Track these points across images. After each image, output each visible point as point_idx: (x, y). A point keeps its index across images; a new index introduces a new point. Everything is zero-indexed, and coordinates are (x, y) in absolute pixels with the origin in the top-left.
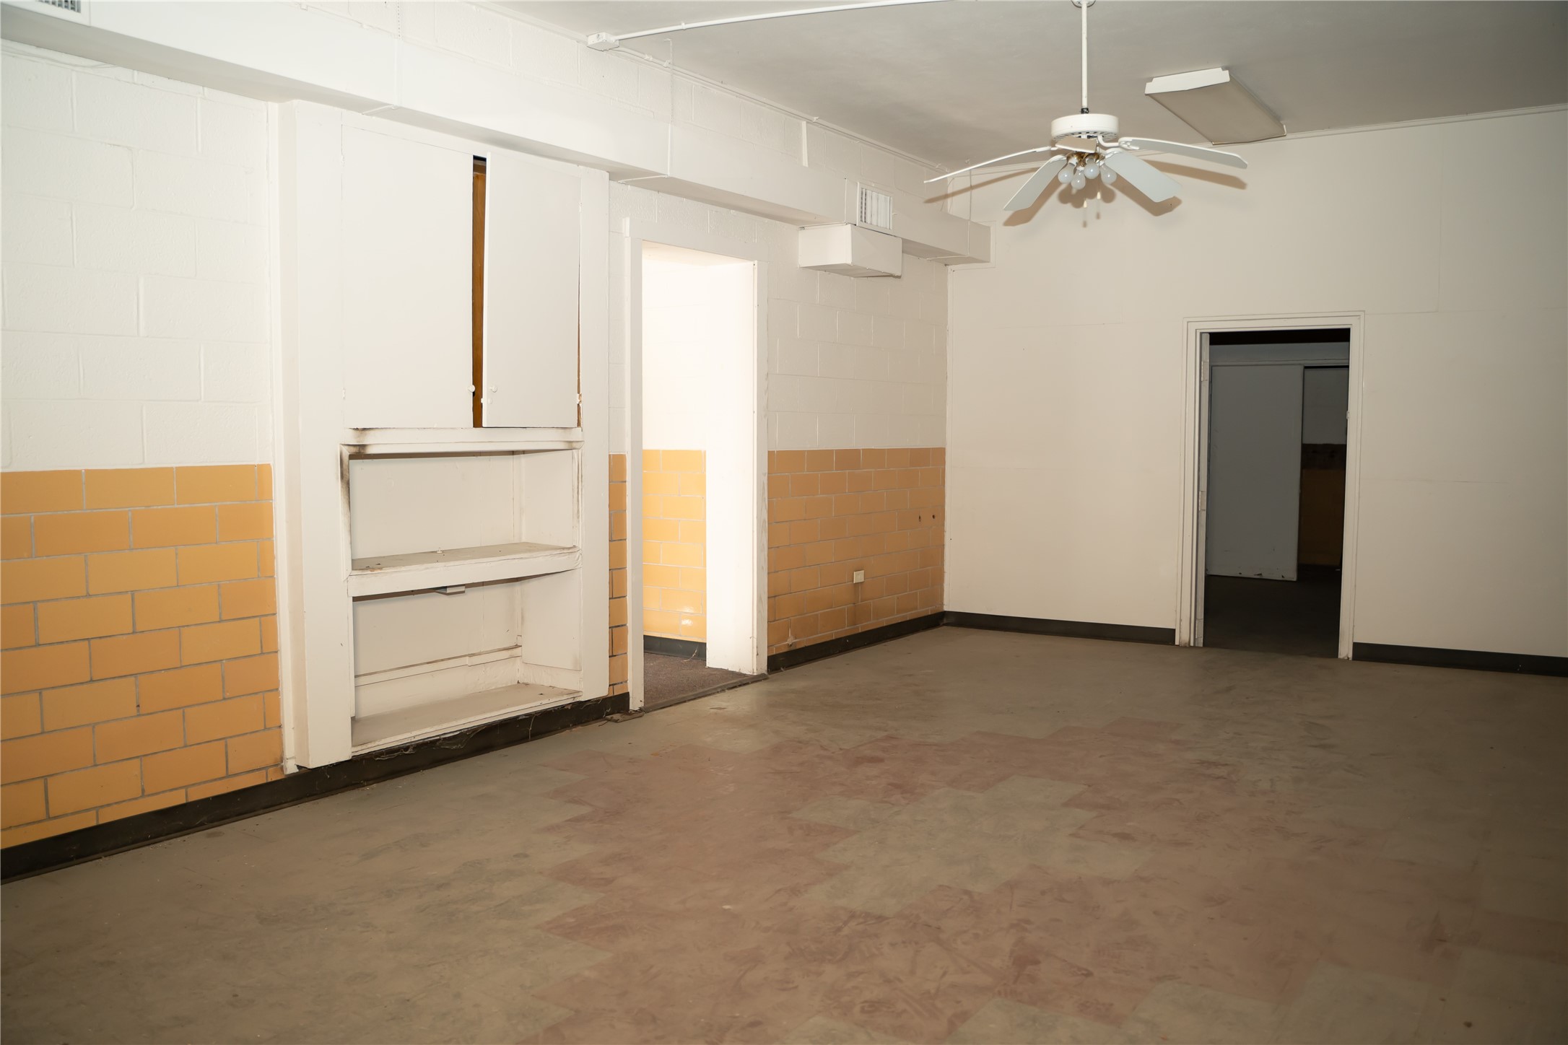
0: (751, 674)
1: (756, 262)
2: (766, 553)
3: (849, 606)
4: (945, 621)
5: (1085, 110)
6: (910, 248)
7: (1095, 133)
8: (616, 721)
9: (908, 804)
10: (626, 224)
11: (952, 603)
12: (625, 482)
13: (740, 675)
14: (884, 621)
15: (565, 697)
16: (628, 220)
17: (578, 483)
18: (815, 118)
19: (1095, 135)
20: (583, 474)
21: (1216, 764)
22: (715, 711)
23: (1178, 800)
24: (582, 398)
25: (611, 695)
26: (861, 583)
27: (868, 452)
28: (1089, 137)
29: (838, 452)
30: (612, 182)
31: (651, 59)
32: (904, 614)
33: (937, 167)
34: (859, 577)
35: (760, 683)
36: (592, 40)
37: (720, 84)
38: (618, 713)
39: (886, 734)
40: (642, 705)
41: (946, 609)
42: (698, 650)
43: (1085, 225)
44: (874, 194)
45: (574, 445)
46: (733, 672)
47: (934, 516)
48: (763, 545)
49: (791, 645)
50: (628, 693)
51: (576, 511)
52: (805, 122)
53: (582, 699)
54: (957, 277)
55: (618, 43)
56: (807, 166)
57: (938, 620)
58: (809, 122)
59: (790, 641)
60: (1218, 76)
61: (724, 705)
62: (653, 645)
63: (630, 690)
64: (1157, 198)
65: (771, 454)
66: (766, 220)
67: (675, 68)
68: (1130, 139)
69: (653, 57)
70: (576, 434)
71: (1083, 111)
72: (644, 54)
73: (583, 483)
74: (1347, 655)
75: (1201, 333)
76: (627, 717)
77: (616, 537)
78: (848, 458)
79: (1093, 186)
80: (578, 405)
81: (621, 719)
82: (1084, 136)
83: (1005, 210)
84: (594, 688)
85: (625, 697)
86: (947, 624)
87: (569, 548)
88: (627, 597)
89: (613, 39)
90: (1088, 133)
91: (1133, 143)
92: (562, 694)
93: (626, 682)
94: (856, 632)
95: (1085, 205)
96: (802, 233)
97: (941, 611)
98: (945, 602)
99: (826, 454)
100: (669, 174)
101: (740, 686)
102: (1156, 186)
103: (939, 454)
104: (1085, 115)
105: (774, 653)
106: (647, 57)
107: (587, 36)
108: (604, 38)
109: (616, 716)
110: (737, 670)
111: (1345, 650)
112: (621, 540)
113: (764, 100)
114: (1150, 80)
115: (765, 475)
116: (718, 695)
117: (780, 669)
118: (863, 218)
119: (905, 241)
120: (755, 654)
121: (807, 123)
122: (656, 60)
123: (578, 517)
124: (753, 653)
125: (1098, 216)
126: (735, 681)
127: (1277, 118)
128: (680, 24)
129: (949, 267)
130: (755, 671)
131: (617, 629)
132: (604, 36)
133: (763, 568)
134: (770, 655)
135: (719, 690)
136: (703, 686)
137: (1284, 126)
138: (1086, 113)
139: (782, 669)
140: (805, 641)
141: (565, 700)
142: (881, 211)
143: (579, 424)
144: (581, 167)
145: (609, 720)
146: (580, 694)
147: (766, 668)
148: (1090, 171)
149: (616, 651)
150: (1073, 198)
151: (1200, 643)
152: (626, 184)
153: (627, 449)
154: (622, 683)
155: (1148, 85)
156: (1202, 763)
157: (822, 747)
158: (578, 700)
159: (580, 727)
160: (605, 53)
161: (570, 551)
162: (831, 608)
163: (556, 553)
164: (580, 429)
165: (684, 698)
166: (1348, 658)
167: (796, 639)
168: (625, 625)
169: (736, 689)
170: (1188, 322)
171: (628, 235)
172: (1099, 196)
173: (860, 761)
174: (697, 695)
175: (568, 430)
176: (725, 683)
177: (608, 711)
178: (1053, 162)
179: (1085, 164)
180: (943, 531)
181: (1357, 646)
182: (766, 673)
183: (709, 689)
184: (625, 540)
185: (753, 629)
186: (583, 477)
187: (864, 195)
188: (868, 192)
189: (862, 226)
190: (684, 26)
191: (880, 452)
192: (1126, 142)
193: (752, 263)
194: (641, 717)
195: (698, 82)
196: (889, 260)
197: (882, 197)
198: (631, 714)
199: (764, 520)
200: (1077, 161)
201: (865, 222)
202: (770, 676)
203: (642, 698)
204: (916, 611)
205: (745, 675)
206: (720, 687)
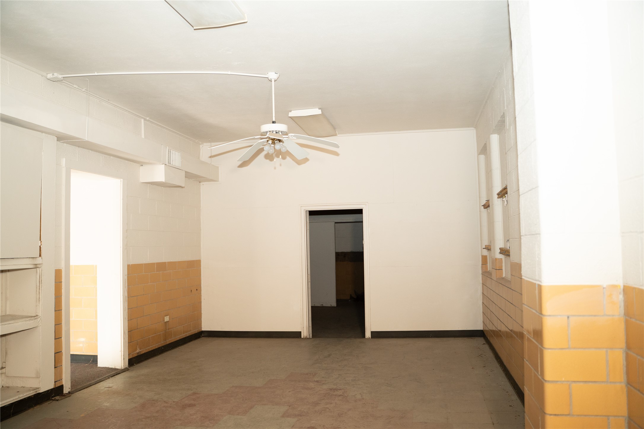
0: (121, 368)
1: (122, 180)
2: (127, 311)
3: (163, 332)
4: (203, 335)
5: (274, 122)
6: (189, 176)
7: (279, 131)
8: (57, 400)
9: (214, 425)
10: (63, 161)
11: (206, 327)
12: (62, 282)
13: (115, 369)
14: (178, 338)
15: (32, 392)
16: (64, 159)
17: (40, 284)
18: (148, 118)
19: (279, 132)
20: (42, 279)
21: (336, 390)
22: (107, 389)
23: (328, 408)
24: (42, 243)
25: (55, 387)
26: (168, 321)
27: (170, 263)
28: (276, 133)
29: (158, 264)
30: (57, 142)
31: (77, 87)
32: (186, 334)
33: (197, 141)
34: (167, 319)
35: (126, 372)
36: (50, 76)
37: (108, 101)
38: (58, 395)
39: (192, 392)
40: (69, 390)
41: (203, 329)
42: (94, 359)
43: (275, 168)
44: (174, 152)
45: (38, 266)
46: (112, 368)
47: (197, 290)
48: (126, 308)
49: (138, 353)
50: (63, 385)
51: (38, 298)
52: (143, 120)
53: (41, 391)
54: (205, 187)
55: (62, 79)
56: (144, 138)
57: (201, 335)
58: (145, 120)
59: (138, 351)
60: (317, 111)
61: (111, 385)
62: (75, 359)
63: (64, 383)
64: (299, 157)
65: (128, 266)
66: (127, 161)
67: (90, 93)
70: (39, 261)
72: (73, 84)
73: (42, 284)
75: (306, 211)
76: (63, 397)
77: (58, 309)
78: (162, 266)
79: (279, 153)
80: (40, 246)
81: (60, 399)
82: (275, 132)
83: (238, 161)
84: (46, 385)
85: (62, 387)
86: (203, 337)
87: (35, 316)
88: (62, 338)
89: (60, 76)
91: (294, 136)
92: (30, 390)
93: (62, 379)
94: (166, 344)
95: (275, 160)
96: (141, 167)
97: (201, 330)
98: (203, 327)
99: (152, 265)
100: (86, 139)
101: (116, 375)
102: (299, 153)
103: (198, 263)
104: (274, 124)
105: (131, 357)
106: (75, 86)
107: (47, 74)
108: (56, 76)
109: (57, 398)
110: (114, 367)
111: (368, 335)
113: (126, 109)
114: (291, 111)
115: (126, 276)
116: (106, 380)
117: (134, 364)
118: (169, 163)
119: (186, 172)
120: (123, 358)
121: (144, 120)
122: (79, 88)
123: (39, 301)
124: (121, 358)
125: (281, 165)
126: (113, 373)
127: (335, 129)
128: (95, 73)
129: (201, 183)
130: (123, 367)
131: (58, 354)
132: (56, 75)
133: (125, 318)
134: (129, 358)
135: (107, 378)
136: (98, 377)
137: (337, 132)
139: (135, 364)
140: (144, 350)
141: (31, 393)
142: (176, 159)
143: (40, 256)
144: (44, 134)
145: (53, 400)
146: (40, 389)
147: (128, 365)
148: (278, 146)
149: (57, 364)
150: (269, 157)
151: (311, 337)
152: (64, 143)
153: (62, 266)
154: (59, 380)
155: (290, 113)
156: (331, 389)
157: (166, 403)
158: (38, 392)
159: (38, 406)
160: (55, 82)
161: (35, 318)
162: (155, 334)
163: (28, 319)
164: (41, 258)
165: (90, 384)
167: (140, 349)
168: (61, 352)
169: (115, 377)
170: (301, 207)
171: (64, 166)
172: (280, 157)
173: (185, 407)
174: (96, 381)
175: (35, 259)
176: (109, 374)
178: (260, 142)
179: (275, 143)
180: (201, 296)
181: (372, 332)
182: (128, 367)
183: (102, 378)
184: (61, 310)
185: (121, 347)
186: (42, 281)
187: (169, 152)
188: (171, 151)
189: (169, 166)
190: (96, 74)
191: (175, 263)
192: (292, 136)
193: (120, 180)
194: (70, 396)
195: (98, 99)
196: (180, 180)
197: (177, 153)
198: (64, 396)
199: (126, 296)
200: (271, 142)
202: (129, 368)
203: (70, 387)
204: (191, 332)
205: (117, 369)
206: (107, 376)
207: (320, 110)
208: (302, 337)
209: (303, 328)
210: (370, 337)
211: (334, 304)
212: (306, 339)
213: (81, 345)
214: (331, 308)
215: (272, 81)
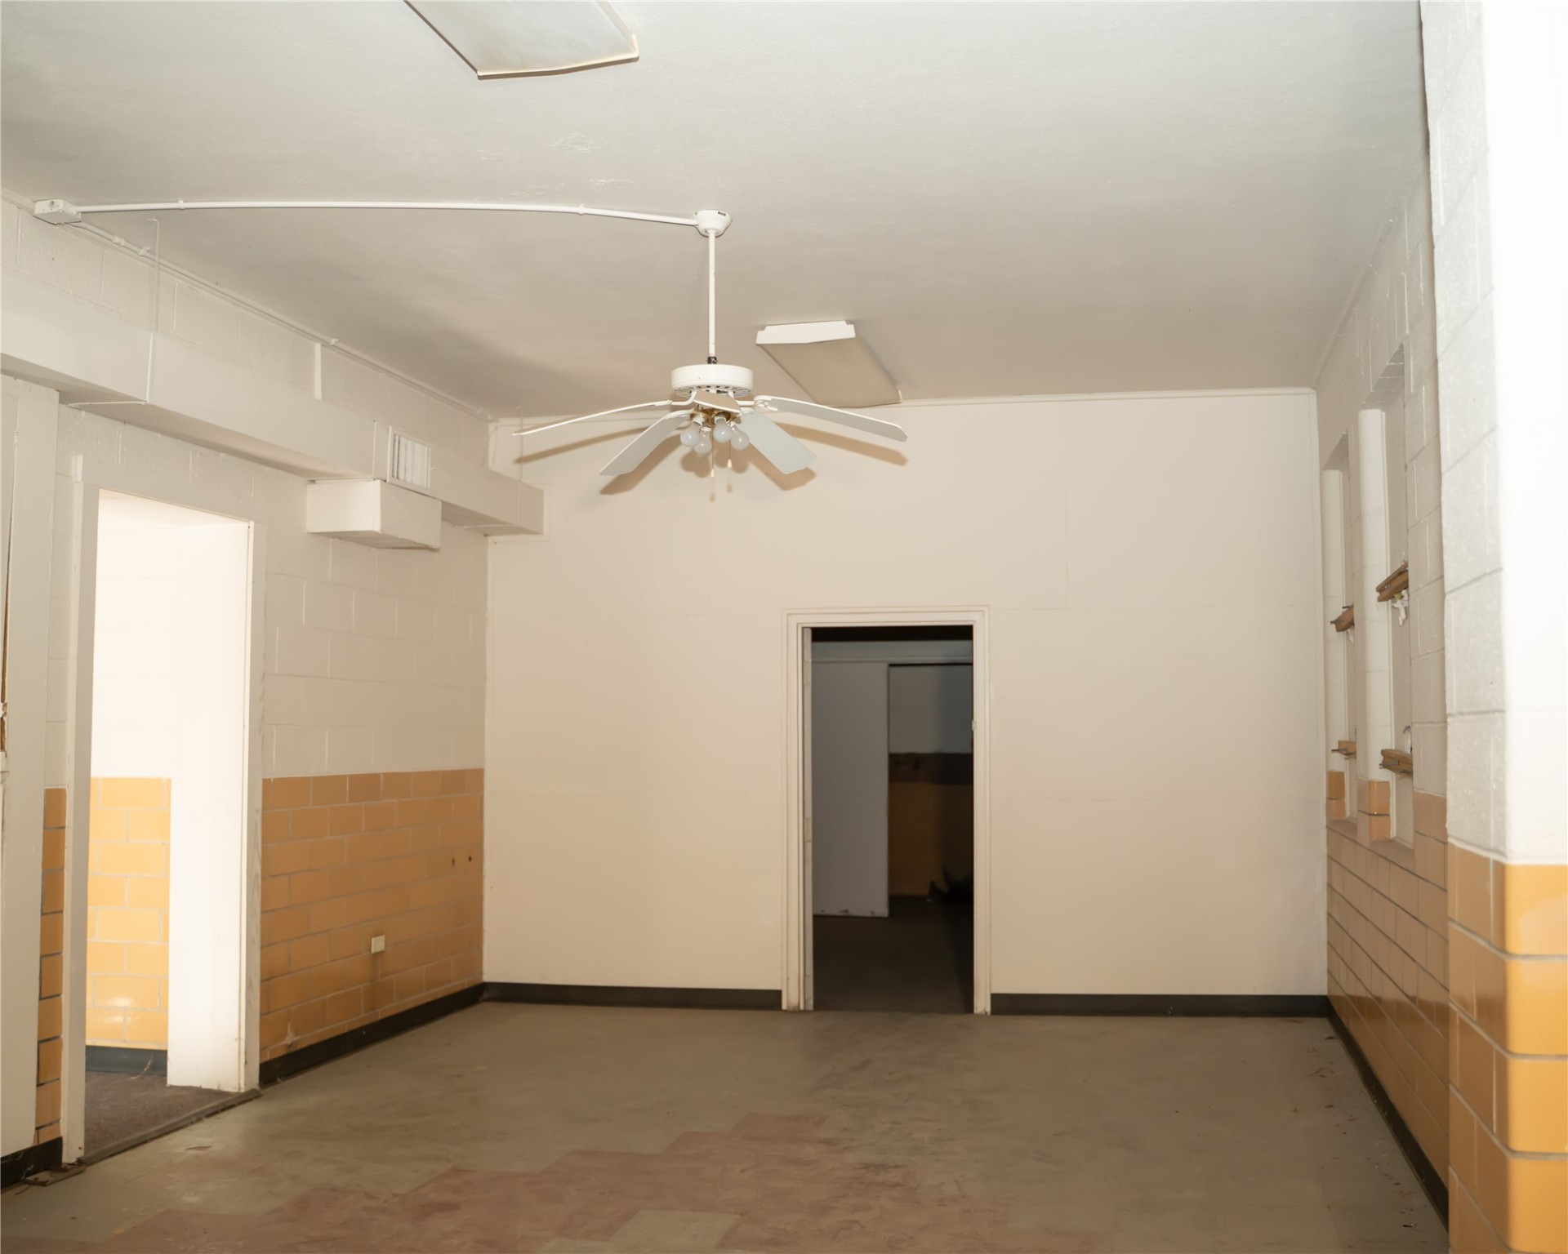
0: (236, 1091)
1: (252, 524)
3: (365, 983)
4: (485, 995)
5: (713, 360)
6: (452, 515)
7: (727, 387)
8: (44, 1184)
10: (78, 465)
11: (492, 972)
12: (64, 828)
13: (220, 1093)
16: (80, 459)
18: (333, 340)
19: (725, 390)
20: (6, 819)
21: (883, 1167)
22: (194, 1151)
23: (857, 1222)
24: (8, 709)
25: (36, 1144)
26: (381, 951)
27: (390, 776)
28: (718, 392)
29: (354, 777)
30: (61, 405)
31: (124, 242)
33: (479, 413)
34: (378, 944)
35: (252, 1102)
36: (42, 207)
38: (47, 1168)
39: (450, 1165)
40: (80, 1154)
41: (487, 978)
42: (157, 1060)
43: (713, 498)
44: (409, 442)
46: (209, 1090)
47: (470, 859)
49: (290, 1045)
50: (61, 1137)
52: (319, 344)
54: (500, 552)
55: (79, 216)
56: (320, 398)
57: (478, 994)
58: (325, 344)
59: (290, 1039)
60: (841, 330)
61: (205, 1141)
62: (100, 1059)
63: (64, 1132)
64: (786, 468)
65: (266, 782)
66: (267, 469)
67: (162, 261)
68: (769, 398)
69: (126, 241)
71: (710, 361)
72: (113, 235)
73: (5, 833)
74: (985, 1010)
75: (803, 628)
76: (60, 1175)
77: (51, 909)
78: (365, 786)
79: (724, 453)
81: (48, 1178)
82: (713, 391)
83: (601, 474)
84: (12, 1137)
85: (56, 1145)
86: (486, 1000)
88: (63, 996)
89: (74, 210)
90: (718, 387)
91: (771, 403)
93: (59, 1118)
94: (375, 1020)
95: (713, 474)
96: (311, 488)
97: (479, 982)
98: (485, 969)
99: (338, 780)
100: (148, 400)
101: (223, 1110)
102: (784, 453)
103: (477, 776)
104: (712, 365)
105: (269, 1058)
106: (117, 240)
107: (35, 202)
108: (61, 207)
109: (43, 1176)
110: (215, 1087)
111: (982, 1004)
112: (54, 913)
113: (270, 311)
114: (763, 328)
115: (258, 812)
116: (193, 1127)
117: (275, 1080)
118: (396, 475)
119: (445, 504)
120: (243, 1061)
121: (322, 345)
122: (128, 245)
124: (239, 1061)
125: (729, 489)
126: (213, 1103)
127: (893, 382)
128: (177, 202)
129: (490, 539)
130: (242, 1085)
131: (48, 1043)
132: (60, 204)
134: (265, 1060)
135: (194, 1119)
137: (900, 392)
138: (715, 363)
139: (279, 1080)
140: (309, 1038)
142: (417, 463)
144: (19, 381)
145: (31, 1183)
147: (257, 1081)
148: (722, 432)
149: (46, 1076)
150: (695, 464)
151: (810, 1006)
152: (80, 409)
153: (68, 781)
154: (51, 1121)
155: (760, 334)
156: (867, 1166)
157: (369, 1196)
160: (57, 228)
162: (343, 988)
164: (3, 753)
165: (143, 1136)
166: (986, 1013)
167: (297, 1035)
168: (57, 1038)
169: (218, 1115)
170: (789, 614)
171: (80, 480)
172: (730, 464)
173: (426, 1210)
174: (161, 1130)
176: (201, 1109)
177: (29, 1169)
178: (669, 419)
179: (714, 424)
180: (480, 877)
181: (996, 998)
182: (257, 1087)
184: (62, 912)
185: (239, 1027)
187: (397, 444)
188: (402, 440)
189: (395, 486)
190: (181, 204)
191: (405, 776)
192: (764, 401)
193: (246, 525)
194: (81, 1172)
195: (186, 281)
196: (425, 527)
197: (418, 446)
198: (64, 1170)
200: (704, 420)
201: (398, 478)
202: (263, 1092)
203: (82, 1143)
204: (449, 985)
205: (226, 1094)
206: (193, 1114)
207: (852, 326)
208: (784, 1007)
209: (788, 979)
210: (988, 1009)
211: (882, 910)
212: (796, 1012)
213: (119, 1019)
214: (874, 920)
215: (707, 237)
